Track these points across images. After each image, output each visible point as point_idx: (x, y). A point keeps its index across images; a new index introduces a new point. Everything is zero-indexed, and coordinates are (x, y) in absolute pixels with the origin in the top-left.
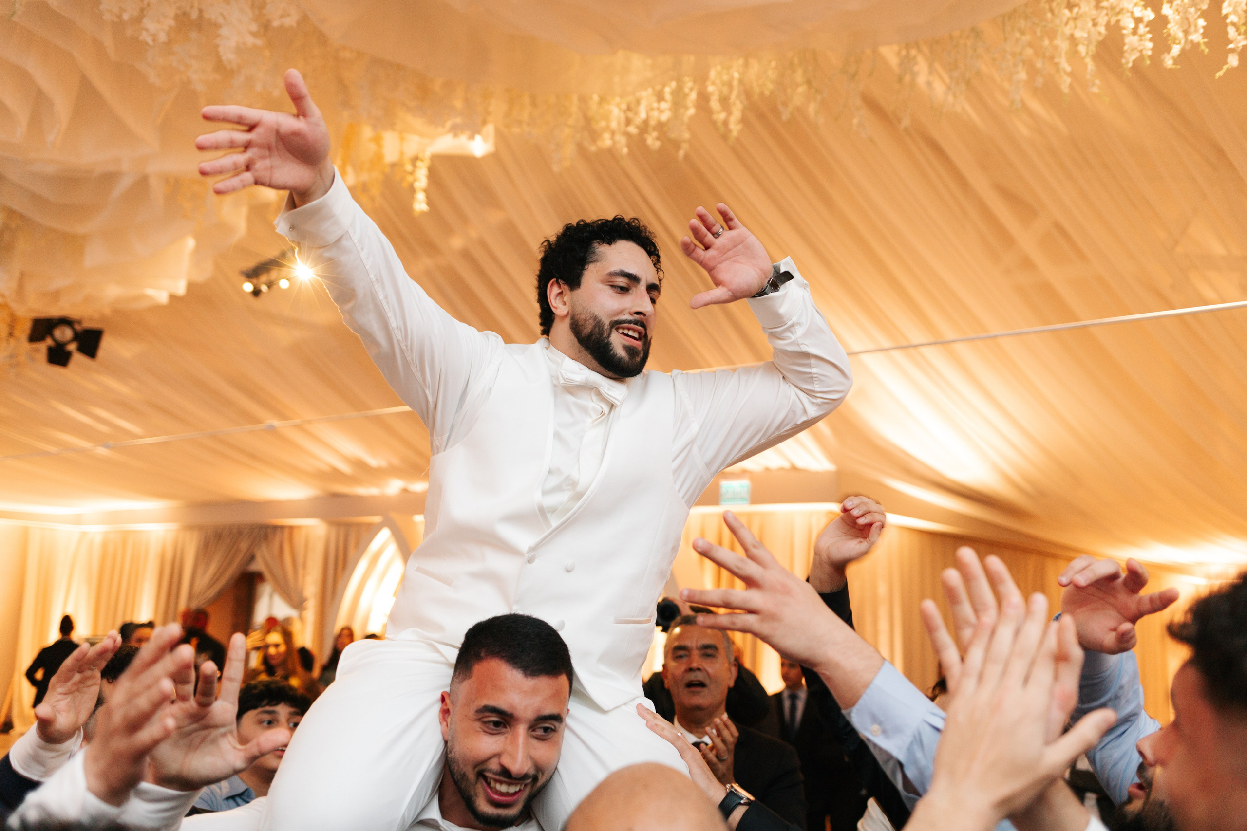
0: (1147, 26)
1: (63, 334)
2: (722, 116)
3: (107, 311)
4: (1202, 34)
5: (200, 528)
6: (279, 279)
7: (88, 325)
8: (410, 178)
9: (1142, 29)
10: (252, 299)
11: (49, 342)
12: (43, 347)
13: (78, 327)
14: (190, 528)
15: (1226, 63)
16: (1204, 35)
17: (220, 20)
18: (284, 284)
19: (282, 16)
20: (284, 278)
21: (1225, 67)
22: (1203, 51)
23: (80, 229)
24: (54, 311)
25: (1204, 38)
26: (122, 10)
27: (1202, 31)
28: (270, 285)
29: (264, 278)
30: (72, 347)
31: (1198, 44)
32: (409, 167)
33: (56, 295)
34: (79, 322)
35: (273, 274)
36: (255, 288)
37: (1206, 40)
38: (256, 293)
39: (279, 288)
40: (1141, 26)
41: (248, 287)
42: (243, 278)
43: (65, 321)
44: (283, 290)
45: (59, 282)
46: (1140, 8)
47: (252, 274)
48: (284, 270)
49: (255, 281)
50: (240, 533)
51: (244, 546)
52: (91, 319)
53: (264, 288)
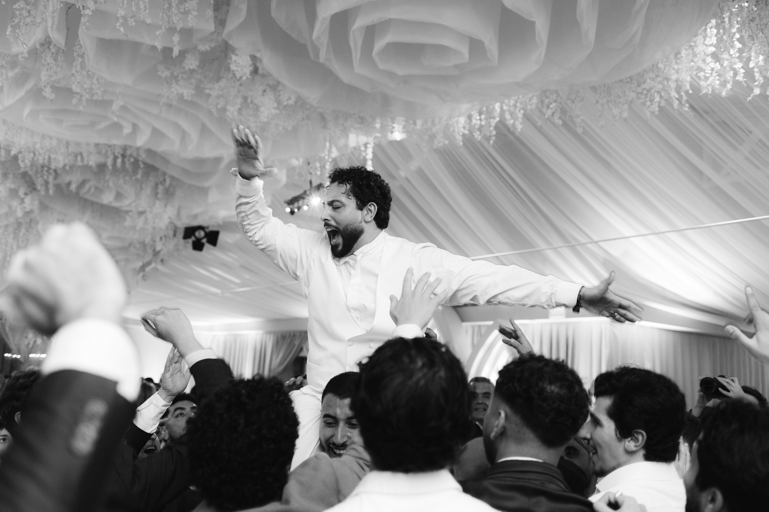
0: (716, 72)
1: (200, 234)
2: (512, 121)
3: (221, 222)
4: (743, 76)
5: (274, 333)
6: (303, 205)
7: (211, 229)
8: (364, 154)
9: (715, 74)
10: (290, 215)
11: (193, 238)
12: (190, 241)
13: (207, 230)
14: (270, 333)
15: (753, 93)
16: (744, 77)
17: (260, 104)
18: (305, 208)
19: (288, 100)
20: (305, 205)
21: (752, 95)
22: (744, 85)
23: (206, 184)
24: (195, 223)
25: (744, 79)
26: (218, 104)
27: (742, 75)
28: (299, 208)
29: (296, 205)
30: (204, 241)
31: (741, 82)
32: (363, 149)
33: (196, 216)
34: (208, 228)
35: (301, 202)
36: (291, 209)
37: (745, 80)
38: (292, 212)
39: (303, 210)
40: (714, 72)
41: (288, 210)
42: (286, 205)
43: (200, 228)
44: (306, 211)
45: (197, 210)
46: (713, 63)
47: (291, 202)
48: (306, 201)
49: (291, 206)
50: (294, 335)
51: (297, 343)
52: (213, 226)
53: (296, 210)
